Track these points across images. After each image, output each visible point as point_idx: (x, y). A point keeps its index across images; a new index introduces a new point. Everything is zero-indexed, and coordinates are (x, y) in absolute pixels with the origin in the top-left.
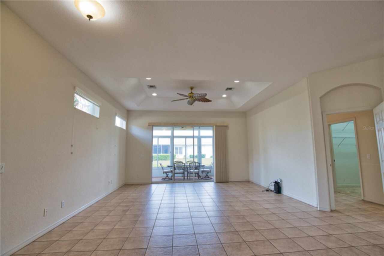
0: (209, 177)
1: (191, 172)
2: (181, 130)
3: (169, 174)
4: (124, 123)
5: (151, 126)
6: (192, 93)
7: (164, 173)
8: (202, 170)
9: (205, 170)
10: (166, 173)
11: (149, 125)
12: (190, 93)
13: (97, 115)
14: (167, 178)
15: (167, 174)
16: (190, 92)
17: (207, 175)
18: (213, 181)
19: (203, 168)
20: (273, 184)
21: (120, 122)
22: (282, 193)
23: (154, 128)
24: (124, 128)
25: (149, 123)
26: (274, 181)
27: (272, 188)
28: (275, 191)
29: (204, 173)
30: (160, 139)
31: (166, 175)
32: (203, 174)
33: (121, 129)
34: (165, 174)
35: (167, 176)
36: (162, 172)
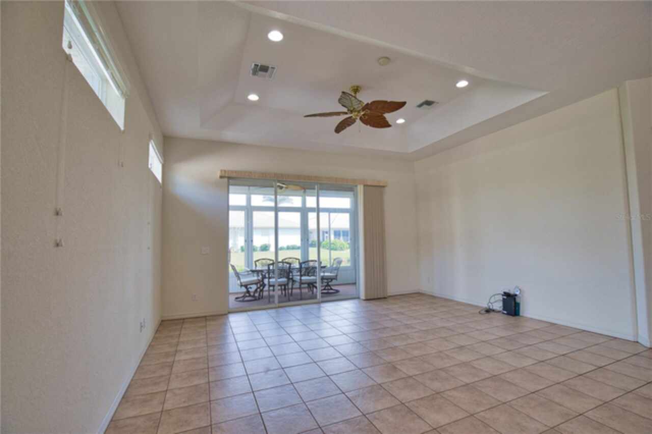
0: (331, 289)
1: (303, 281)
5: (226, 179)
7: (241, 286)
8: (322, 274)
9: (327, 274)
10: (246, 286)
11: (221, 177)
14: (247, 295)
15: (249, 286)
17: (328, 285)
18: (356, 299)
19: (324, 272)
20: (501, 298)
22: (521, 314)
24: (160, 179)
25: (221, 172)
26: (502, 293)
27: (498, 306)
28: (505, 312)
31: (246, 290)
33: (156, 180)
34: (243, 288)
36: (239, 284)
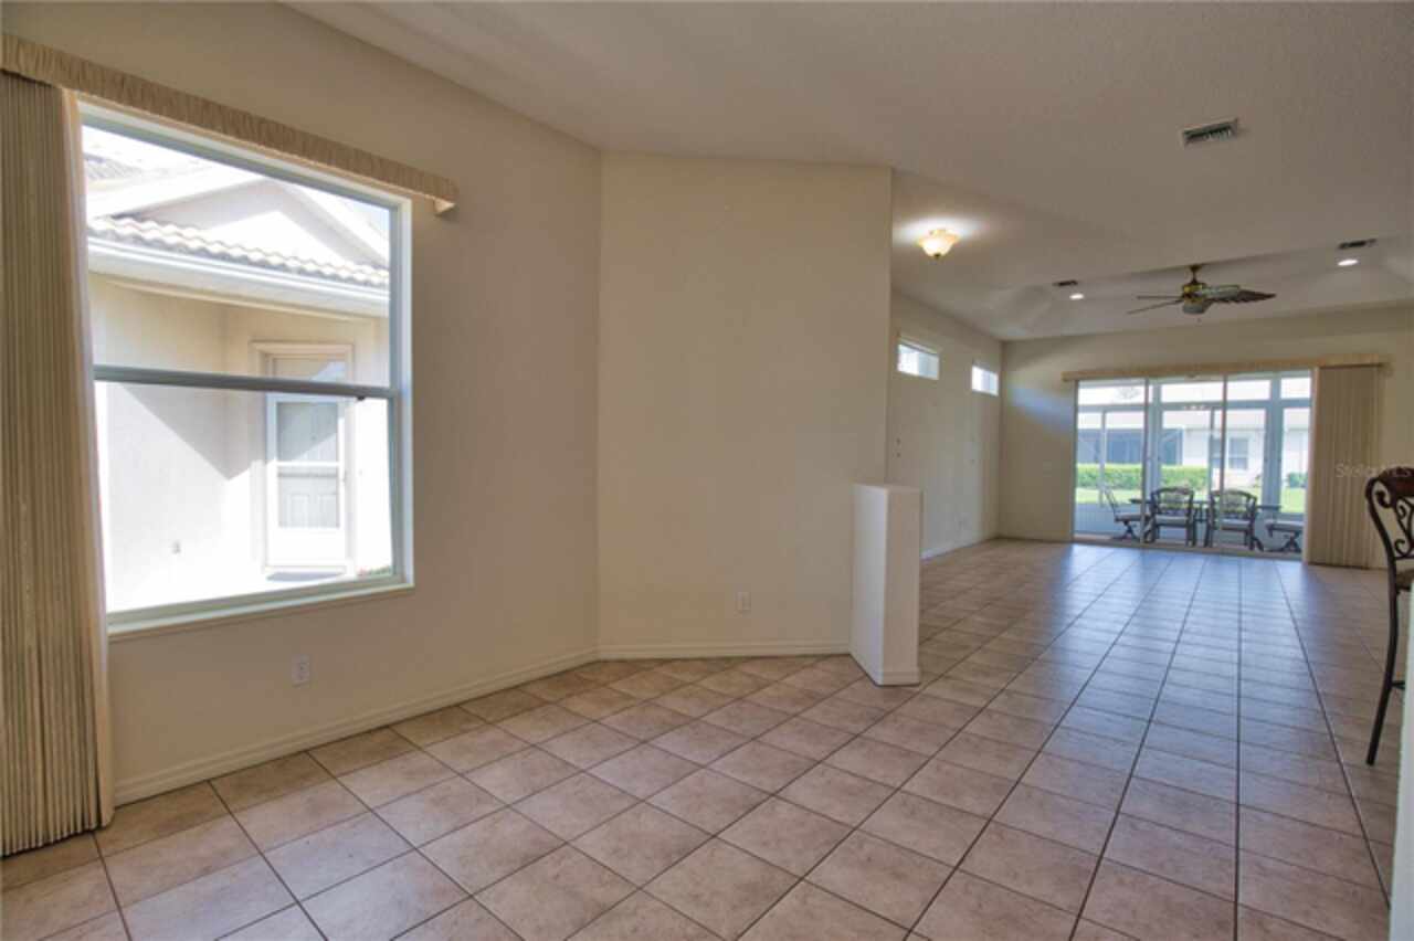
2: (1186, 382)
3: (1135, 526)
4: (994, 378)
5: (1073, 381)
6: (1194, 282)
7: (1117, 520)
8: (1271, 521)
9: (1280, 522)
10: (1126, 522)
11: (1065, 380)
12: (1189, 285)
13: (934, 374)
14: (1129, 535)
15: (1131, 523)
16: (1189, 280)
17: (1292, 544)
18: (1299, 560)
19: (1274, 517)
21: (982, 380)
23: (1081, 383)
24: (994, 391)
25: (1064, 374)
29: (1275, 533)
30: (1109, 415)
31: (1126, 528)
32: (1271, 535)
33: (985, 396)
34: (1121, 524)
35: (1130, 531)
36: (1113, 518)
